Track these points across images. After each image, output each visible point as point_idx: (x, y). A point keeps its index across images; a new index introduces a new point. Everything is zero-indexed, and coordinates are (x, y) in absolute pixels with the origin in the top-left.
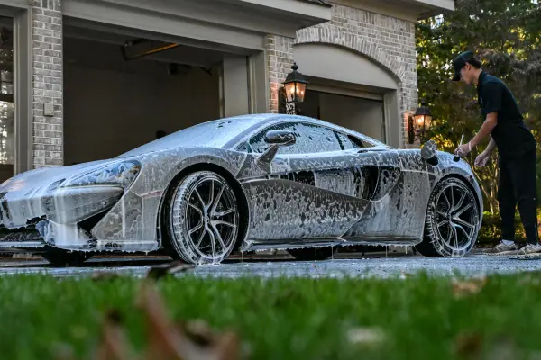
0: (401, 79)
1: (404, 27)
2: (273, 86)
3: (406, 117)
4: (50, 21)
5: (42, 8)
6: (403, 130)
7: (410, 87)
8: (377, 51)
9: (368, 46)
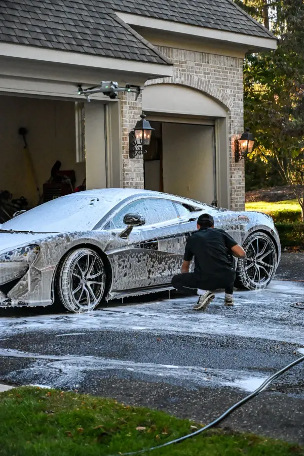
0: (230, 109)
2: (125, 130)
3: (233, 141)
6: (230, 151)
7: (237, 115)
8: (211, 87)
9: (203, 83)
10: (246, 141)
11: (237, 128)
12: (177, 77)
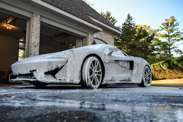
1: (112, 37)
4: (37, 22)
5: (35, 18)
12: (100, 37)
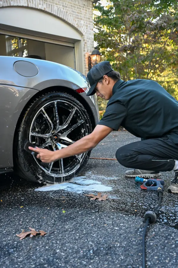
0: (84, 34)
1: (86, 3)
3: (87, 56)
6: (85, 63)
7: (89, 39)
8: (68, 16)
9: (62, 12)
10: (95, 56)
11: (89, 48)
12: (40, 4)
